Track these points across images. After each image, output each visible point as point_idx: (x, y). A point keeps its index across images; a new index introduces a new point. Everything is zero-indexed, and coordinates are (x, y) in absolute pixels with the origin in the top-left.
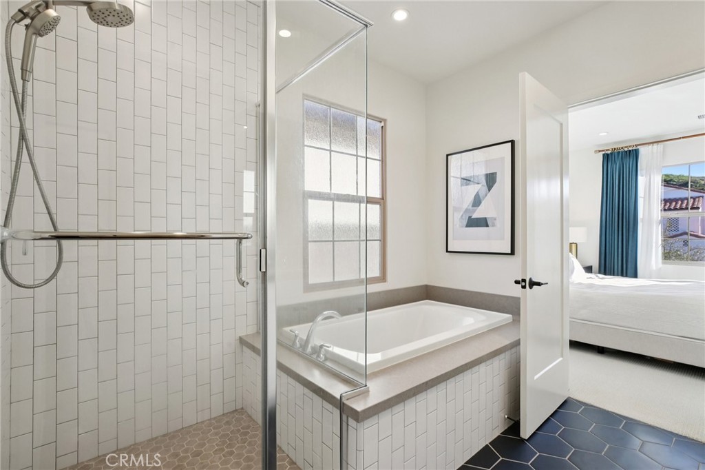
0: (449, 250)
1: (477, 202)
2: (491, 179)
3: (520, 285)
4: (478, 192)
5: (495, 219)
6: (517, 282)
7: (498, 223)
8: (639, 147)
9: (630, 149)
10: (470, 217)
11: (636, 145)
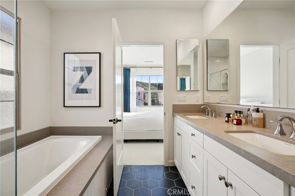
0: (65, 106)
1: (82, 80)
2: (89, 70)
3: (112, 122)
4: (82, 75)
5: (91, 90)
6: (110, 121)
7: (93, 91)
8: (130, 68)
9: (128, 68)
10: (78, 88)
11: (130, 67)
